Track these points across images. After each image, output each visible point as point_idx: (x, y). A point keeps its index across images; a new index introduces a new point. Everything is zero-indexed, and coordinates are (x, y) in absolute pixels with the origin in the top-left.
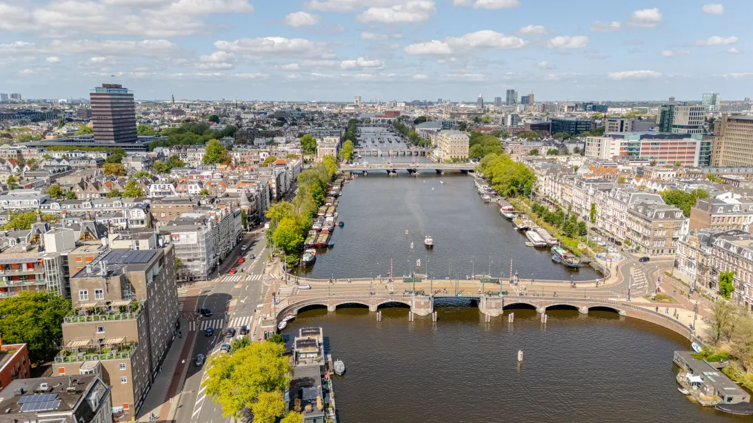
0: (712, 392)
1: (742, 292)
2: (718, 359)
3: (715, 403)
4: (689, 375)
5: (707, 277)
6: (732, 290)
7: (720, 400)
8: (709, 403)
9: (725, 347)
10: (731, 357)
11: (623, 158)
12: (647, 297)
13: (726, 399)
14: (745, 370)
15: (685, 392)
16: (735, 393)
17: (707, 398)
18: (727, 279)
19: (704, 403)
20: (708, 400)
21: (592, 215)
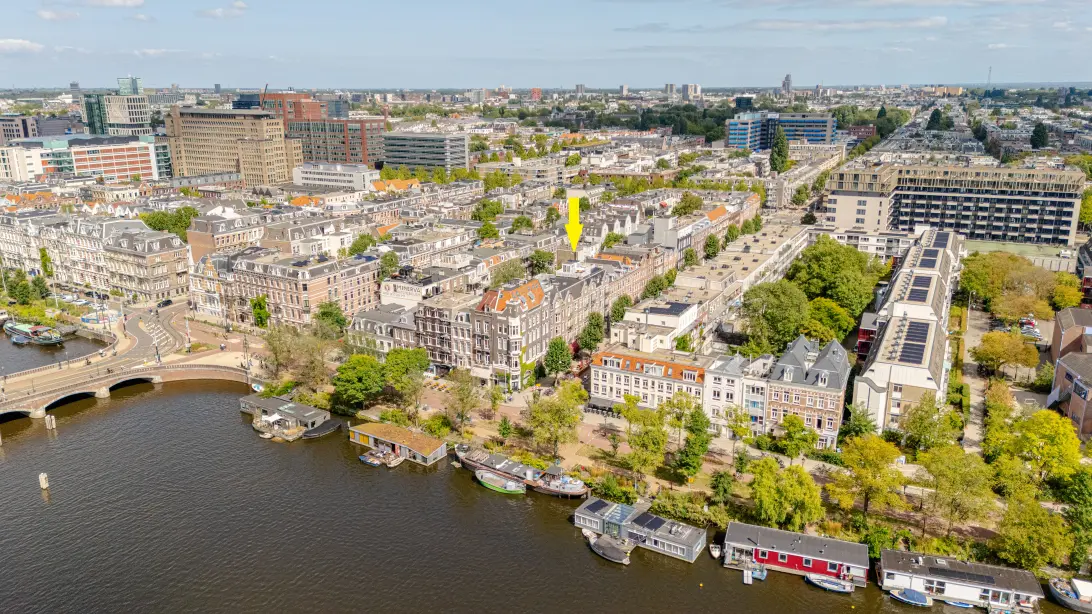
0: (294, 424)
1: (280, 316)
2: (285, 390)
3: (301, 434)
4: (265, 418)
5: (236, 309)
6: (268, 317)
7: (304, 429)
8: (295, 437)
9: (287, 377)
10: (297, 384)
11: (52, 176)
12: (178, 351)
13: (310, 425)
14: (315, 391)
15: (268, 435)
16: (316, 415)
17: (293, 432)
18: (260, 305)
19: (290, 439)
20: (294, 434)
21: (45, 266)
